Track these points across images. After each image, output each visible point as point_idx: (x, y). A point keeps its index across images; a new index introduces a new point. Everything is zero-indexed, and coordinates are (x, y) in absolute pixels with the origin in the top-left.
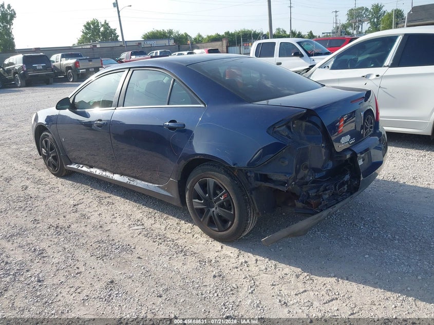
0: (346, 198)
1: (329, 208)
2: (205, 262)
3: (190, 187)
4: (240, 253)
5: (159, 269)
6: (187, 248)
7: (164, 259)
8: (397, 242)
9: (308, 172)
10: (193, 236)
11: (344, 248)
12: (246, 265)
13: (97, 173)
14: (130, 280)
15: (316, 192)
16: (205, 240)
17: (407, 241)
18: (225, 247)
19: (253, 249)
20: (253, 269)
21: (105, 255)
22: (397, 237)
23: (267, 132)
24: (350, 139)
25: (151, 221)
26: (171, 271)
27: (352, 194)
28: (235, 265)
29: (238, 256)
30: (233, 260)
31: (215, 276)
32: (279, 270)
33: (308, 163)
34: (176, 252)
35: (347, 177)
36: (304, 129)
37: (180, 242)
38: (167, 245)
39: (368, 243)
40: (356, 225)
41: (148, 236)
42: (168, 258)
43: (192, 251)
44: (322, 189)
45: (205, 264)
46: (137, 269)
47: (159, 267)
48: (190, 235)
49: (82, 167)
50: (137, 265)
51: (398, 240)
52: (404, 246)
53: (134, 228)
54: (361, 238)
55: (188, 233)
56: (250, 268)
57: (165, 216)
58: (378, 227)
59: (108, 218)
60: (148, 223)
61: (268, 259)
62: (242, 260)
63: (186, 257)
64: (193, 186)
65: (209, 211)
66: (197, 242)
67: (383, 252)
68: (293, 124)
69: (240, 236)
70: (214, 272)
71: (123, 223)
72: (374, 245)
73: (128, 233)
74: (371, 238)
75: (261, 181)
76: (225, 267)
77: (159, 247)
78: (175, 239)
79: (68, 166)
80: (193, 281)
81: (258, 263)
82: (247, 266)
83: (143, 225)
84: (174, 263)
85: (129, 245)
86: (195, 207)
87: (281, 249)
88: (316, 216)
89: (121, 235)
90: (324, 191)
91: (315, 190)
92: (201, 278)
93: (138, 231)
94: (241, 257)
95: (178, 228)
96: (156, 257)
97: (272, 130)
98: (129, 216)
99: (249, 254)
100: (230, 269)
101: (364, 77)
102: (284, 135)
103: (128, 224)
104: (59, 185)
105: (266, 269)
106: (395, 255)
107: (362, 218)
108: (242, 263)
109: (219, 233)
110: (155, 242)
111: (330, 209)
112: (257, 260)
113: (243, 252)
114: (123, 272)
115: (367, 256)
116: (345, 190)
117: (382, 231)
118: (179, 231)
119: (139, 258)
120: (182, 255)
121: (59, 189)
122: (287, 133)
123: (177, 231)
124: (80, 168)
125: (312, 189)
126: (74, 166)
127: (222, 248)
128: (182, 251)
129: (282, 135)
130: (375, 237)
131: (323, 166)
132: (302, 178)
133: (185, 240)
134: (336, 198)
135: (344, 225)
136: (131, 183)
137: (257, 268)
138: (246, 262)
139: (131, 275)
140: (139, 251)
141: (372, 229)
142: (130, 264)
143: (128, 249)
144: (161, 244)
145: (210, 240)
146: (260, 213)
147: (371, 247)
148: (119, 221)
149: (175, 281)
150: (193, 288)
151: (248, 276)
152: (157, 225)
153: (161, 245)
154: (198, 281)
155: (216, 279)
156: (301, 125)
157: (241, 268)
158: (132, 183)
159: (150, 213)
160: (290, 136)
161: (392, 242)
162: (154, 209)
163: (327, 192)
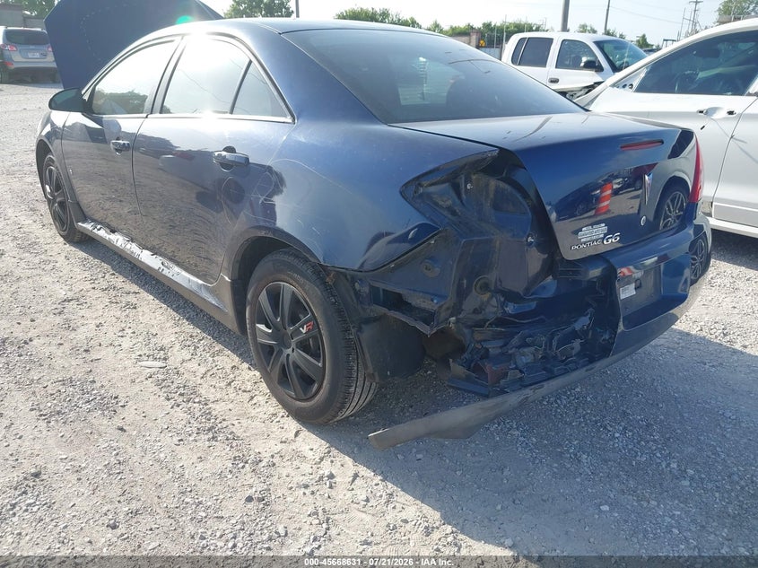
0: (575, 370)
1: (526, 386)
2: (246, 462)
3: (253, 297)
4: (329, 452)
5: (148, 460)
6: (225, 424)
7: (169, 440)
8: (686, 483)
9: (492, 297)
10: (252, 398)
11: (562, 477)
12: (328, 483)
13: (118, 244)
14: (75, 477)
15: (501, 347)
16: (272, 410)
17: (710, 486)
18: (305, 433)
19: (360, 448)
20: (341, 496)
21: (59, 413)
22: (691, 472)
23: (401, 193)
24: (605, 235)
25: (186, 354)
26: (166, 470)
27: (592, 361)
28: (305, 480)
29: (322, 459)
30: (306, 468)
31: (249, 499)
32: (394, 508)
33: (492, 277)
34: (198, 429)
35: (583, 322)
36: (492, 196)
37: (218, 409)
38: (189, 411)
39: (618, 476)
40: (605, 428)
41: (164, 384)
42: (176, 439)
43: (232, 433)
44: (515, 341)
45: (243, 467)
46: (103, 454)
47: (149, 456)
48: (247, 396)
49: (99, 230)
50: (107, 444)
51: (692, 479)
52: (700, 495)
53: (144, 363)
54: (606, 461)
55: (244, 391)
56: (333, 493)
57: (218, 347)
58: (654, 441)
59: (110, 335)
60: (178, 355)
61: (380, 478)
62: (326, 468)
63: (214, 443)
64: (257, 295)
65: (280, 352)
66: (253, 413)
67: (645, 504)
68: (468, 180)
69: (335, 417)
70: (254, 489)
71: (132, 349)
72: (632, 484)
73: (131, 371)
74: (631, 464)
75: (384, 305)
76: (281, 481)
77: (172, 411)
78: (212, 399)
79: (80, 224)
80: (200, 503)
81: (356, 482)
82: (331, 487)
83: (165, 359)
84: (183, 452)
85: (116, 398)
86: (259, 340)
87: (419, 456)
88: (490, 402)
89: (114, 375)
90: (519, 347)
91: (500, 343)
92: (221, 497)
93: (149, 370)
94: (326, 463)
95: (232, 376)
96: (155, 433)
97: (413, 190)
98: (150, 336)
99: (347, 458)
100: (291, 488)
101: (701, 112)
102: (441, 207)
103: (138, 353)
104: (61, 259)
105: (367, 500)
106: (672, 517)
107: (624, 412)
108: (321, 478)
109: (298, 403)
110: (168, 400)
111: (528, 392)
112: (356, 476)
113: (334, 452)
114: (71, 455)
115: (605, 508)
116: (574, 352)
117: (660, 450)
118: (229, 384)
119: (121, 429)
120: (206, 437)
121: (58, 265)
122: (449, 202)
123: (223, 384)
124: (95, 231)
125: (494, 339)
126: (88, 226)
127: (297, 434)
128: (210, 430)
129: (436, 204)
130: (638, 463)
131: (527, 289)
132: (476, 311)
133: (231, 406)
134: (548, 368)
135: (580, 423)
136: (164, 273)
137: (349, 494)
138: (331, 476)
139: (83, 465)
140: (129, 414)
141: (639, 443)
142: (97, 441)
143: (109, 405)
144: (178, 406)
145: (282, 412)
146: (376, 374)
147: (623, 487)
148: (126, 343)
149: (163, 494)
150: (192, 519)
151: (320, 511)
152: (193, 365)
153: (178, 409)
154: (209, 504)
155: (250, 505)
156: (487, 185)
157: (315, 488)
158: (166, 272)
159: (191, 336)
160: (457, 209)
161: (675, 481)
162: (204, 330)
163: (526, 350)
